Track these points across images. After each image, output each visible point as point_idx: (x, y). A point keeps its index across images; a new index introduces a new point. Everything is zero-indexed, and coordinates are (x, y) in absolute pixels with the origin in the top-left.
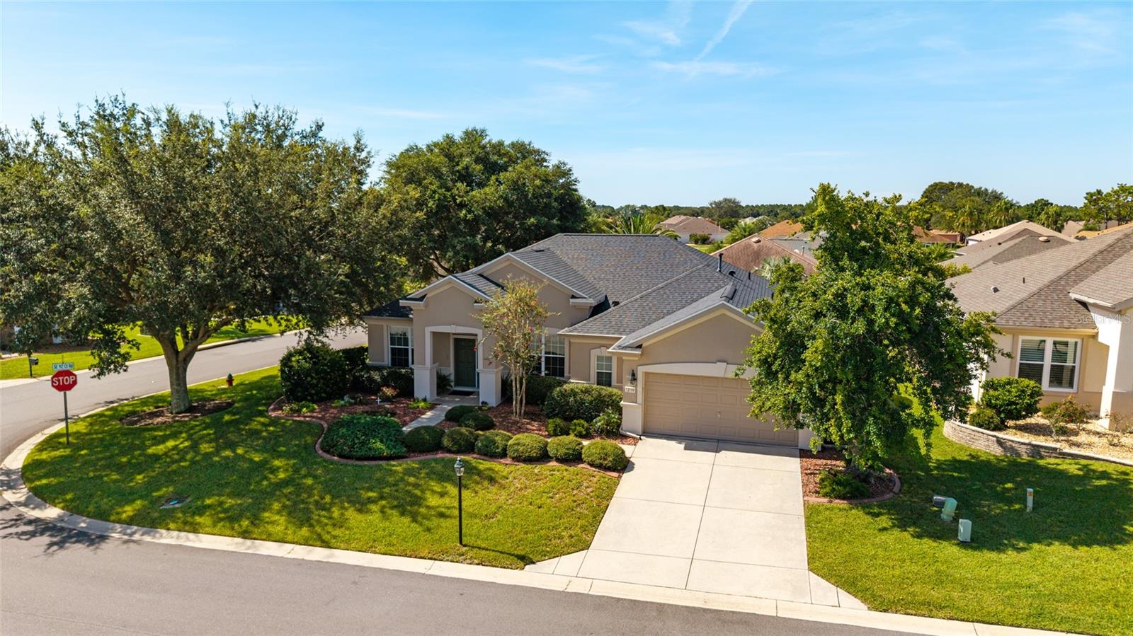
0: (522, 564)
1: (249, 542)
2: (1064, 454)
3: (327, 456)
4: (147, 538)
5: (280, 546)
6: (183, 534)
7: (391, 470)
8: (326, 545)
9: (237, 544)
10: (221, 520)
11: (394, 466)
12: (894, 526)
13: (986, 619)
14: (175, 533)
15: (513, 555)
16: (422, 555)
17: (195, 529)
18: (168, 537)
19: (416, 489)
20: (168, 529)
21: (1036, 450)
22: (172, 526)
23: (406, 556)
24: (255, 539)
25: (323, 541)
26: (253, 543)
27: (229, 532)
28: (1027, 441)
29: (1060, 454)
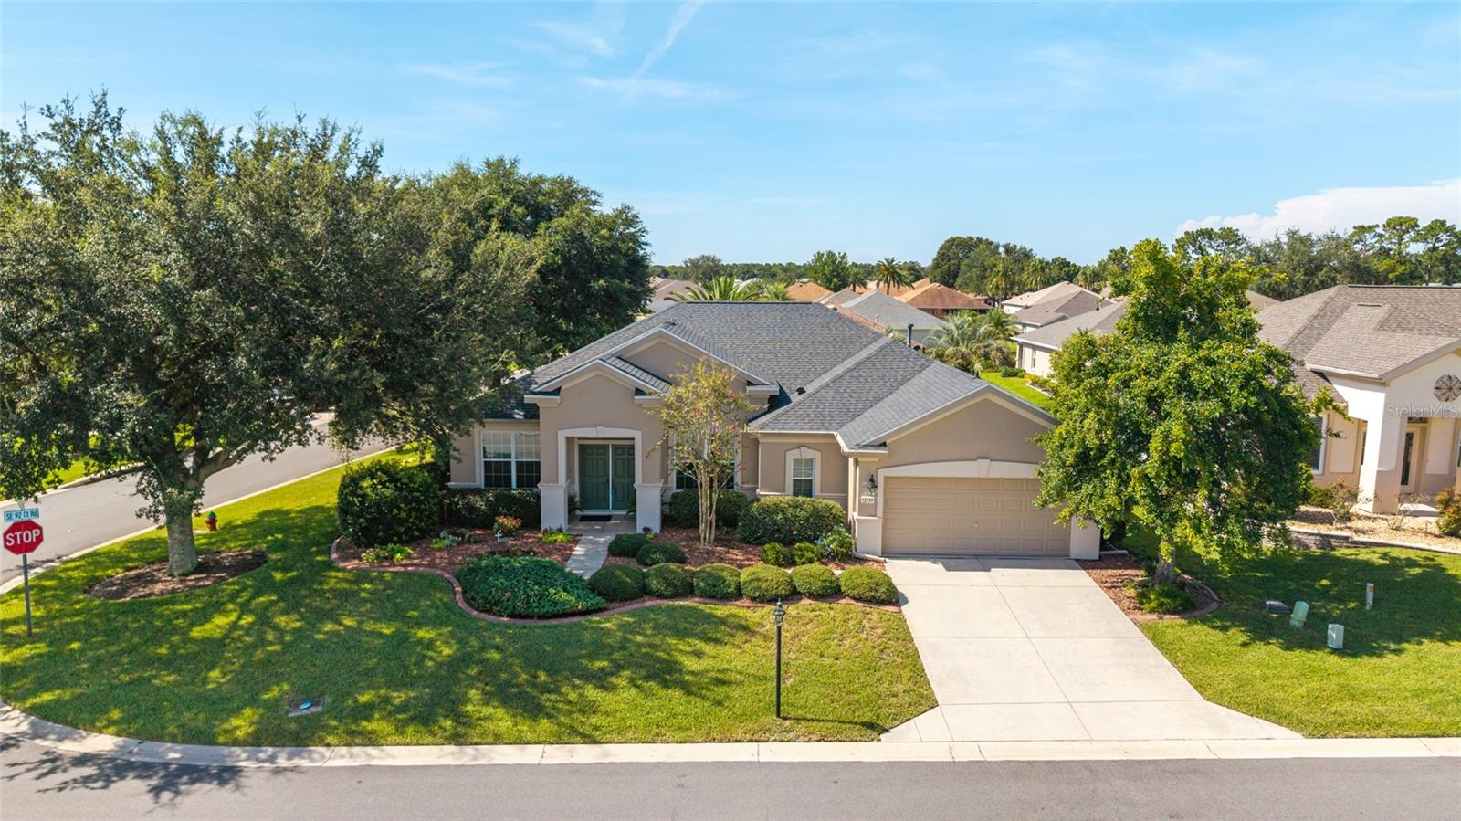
0: (875, 734)
1: (470, 750)
2: (1356, 543)
3: (491, 618)
4: (304, 763)
5: (522, 750)
6: (356, 750)
7: (602, 629)
8: (590, 740)
9: (453, 754)
10: (406, 723)
11: (600, 622)
12: (1253, 640)
13: (1430, 732)
14: (344, 750)
15: (856, 723)
16: (739, 738)
17: (372, 740)
18: (336, 757)
19: (657, 650)
20: (328, 745)
21: (1326, 541)
22: (330, 739)
23: (714, 741)
24: (476, 744)
25: (583, 735)
26: (477, 750)
27: (430, 739)
28: (1315, 531)
29: (1352, 543)
